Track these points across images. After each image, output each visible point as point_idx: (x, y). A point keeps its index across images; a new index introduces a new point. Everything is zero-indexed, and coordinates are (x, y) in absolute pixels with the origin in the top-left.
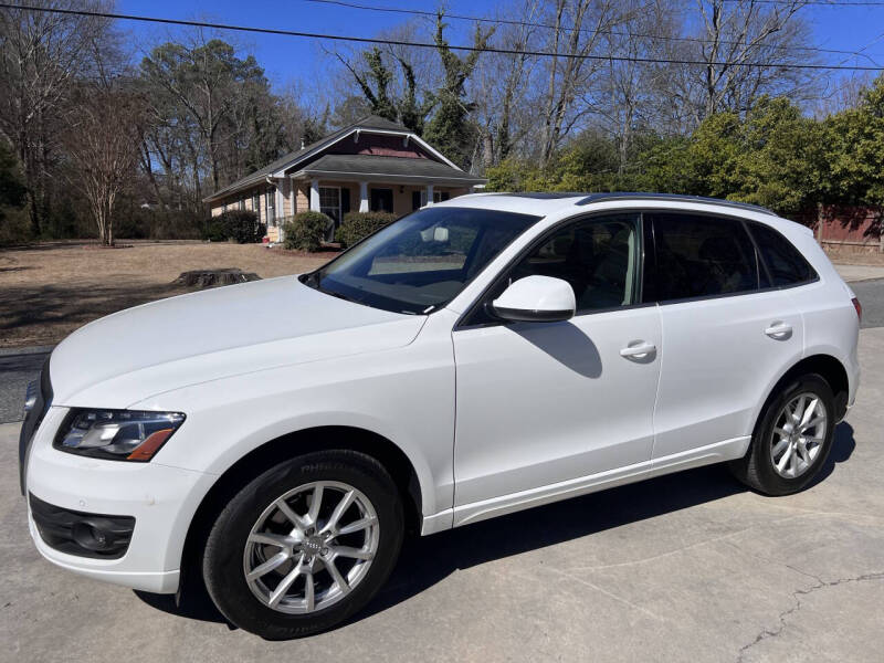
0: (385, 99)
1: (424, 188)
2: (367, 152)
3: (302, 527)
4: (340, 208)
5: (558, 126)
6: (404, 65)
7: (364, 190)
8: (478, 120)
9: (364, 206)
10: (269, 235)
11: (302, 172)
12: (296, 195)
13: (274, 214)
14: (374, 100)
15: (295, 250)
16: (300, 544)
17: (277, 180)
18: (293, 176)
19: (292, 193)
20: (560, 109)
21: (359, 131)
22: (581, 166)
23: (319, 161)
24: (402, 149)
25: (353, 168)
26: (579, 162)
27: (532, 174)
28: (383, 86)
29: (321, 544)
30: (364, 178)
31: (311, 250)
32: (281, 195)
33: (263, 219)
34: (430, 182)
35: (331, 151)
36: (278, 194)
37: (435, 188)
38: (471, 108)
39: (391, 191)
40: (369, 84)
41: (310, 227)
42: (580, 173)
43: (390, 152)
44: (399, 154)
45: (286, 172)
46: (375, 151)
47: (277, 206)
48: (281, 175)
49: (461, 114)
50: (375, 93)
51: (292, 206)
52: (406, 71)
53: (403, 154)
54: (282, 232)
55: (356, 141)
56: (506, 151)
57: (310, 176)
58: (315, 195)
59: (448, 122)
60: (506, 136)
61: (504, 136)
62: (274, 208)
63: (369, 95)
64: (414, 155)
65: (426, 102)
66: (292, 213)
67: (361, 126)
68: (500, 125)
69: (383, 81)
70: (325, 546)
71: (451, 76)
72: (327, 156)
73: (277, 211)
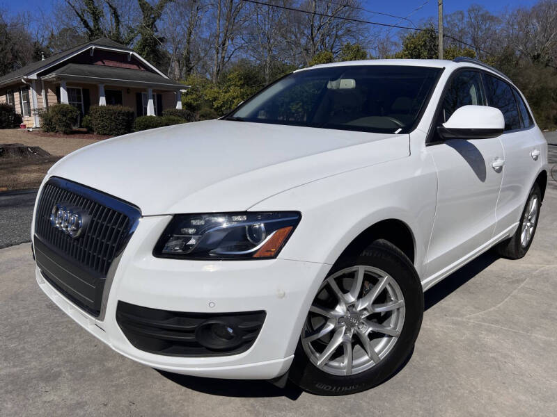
0: (99, 29)
1: (145, 90)
2: (100, 63)
3: (346, 303)
4: (82, 103)
5: (223, 55)
6: (110, 6)
7: (102, 90)
8: (168, 48)
9: (102, 101)
10: (24, 123)
11: (53, 75)
12: (46, 92)
13: (29, 106)
14: (90, 29)
15: (52, 133)
16: (342, 317)
17: (30, 81)
18: (43, 78)
19: (43, 91)
20: (224, 45)
21: (93, 47)
22: (242, 82)
23: (65, 67)
24: (126, 62)
25: (92, 73)
26: (240, 79)
27: (210, 86)
28: (96, 20)
29: (358, 319)
30: (102, 82)
31: (66, 133)
32: (35, 93)
33: (18, 110)
34: (150, 86)
35: (73, 61)
36: (32, 92)
37: (153, 91)
38: (162, 40)
39: (120, 92)
40: (85, 18)
41: (64, 116)
42: (242, 86)
43: (118, 64)
44: (124, 65)
45: (38, 75)
46: (107, 63)
47: (31, 100)
48: (34, 77)
49: (156, 43)
50: (91, 24)
51: (44, 100)
52: (113, 11)
53: (128, 66)
54: (38, 119)
55: (92, 55)
56: (189, 70)
57: (59, 78)
58: (63, 93)
59: (147, 49)
60: (189, 60)
61: (188, 60)
62: (28, 102)
63: (87, 26)
64: (135, 67)
65: (129, 34)
66: (44, 105)
67: (95, 44)
68: (185, 53)
69: (96, 16)
70: (362, 321)
71: (147, 16)
72: (70, 64)
73: (31, 104)
